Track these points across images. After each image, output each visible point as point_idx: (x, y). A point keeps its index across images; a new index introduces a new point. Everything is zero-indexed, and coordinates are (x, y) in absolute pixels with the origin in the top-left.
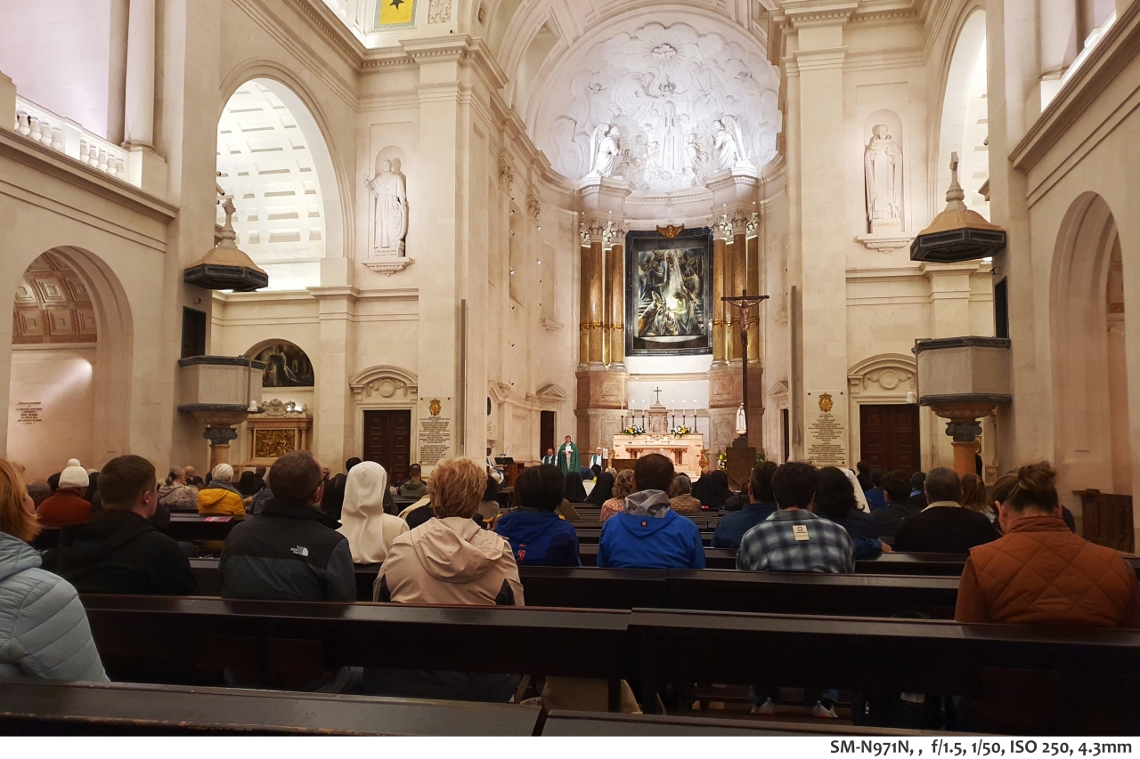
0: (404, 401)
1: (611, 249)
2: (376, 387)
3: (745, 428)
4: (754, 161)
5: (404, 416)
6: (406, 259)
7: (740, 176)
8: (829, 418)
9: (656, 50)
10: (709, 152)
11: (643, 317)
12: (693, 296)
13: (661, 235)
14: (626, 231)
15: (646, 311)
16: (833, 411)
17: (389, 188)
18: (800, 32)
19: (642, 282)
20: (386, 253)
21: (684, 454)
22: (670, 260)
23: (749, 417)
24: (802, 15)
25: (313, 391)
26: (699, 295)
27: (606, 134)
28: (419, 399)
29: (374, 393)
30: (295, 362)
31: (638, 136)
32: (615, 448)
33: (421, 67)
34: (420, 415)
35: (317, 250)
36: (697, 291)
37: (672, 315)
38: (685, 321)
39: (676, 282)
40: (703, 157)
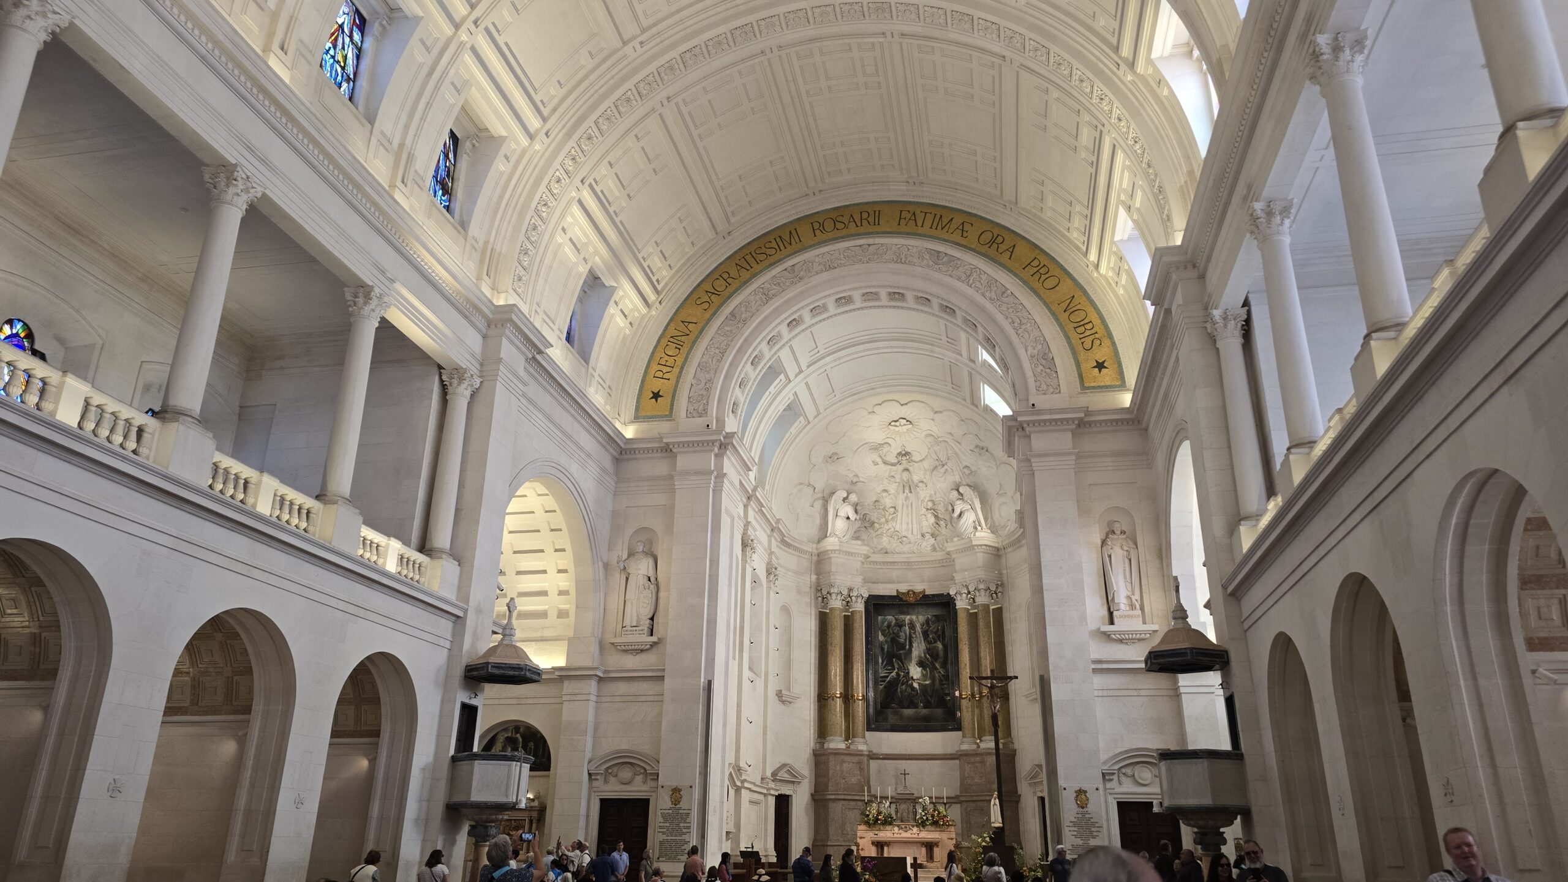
0: (643, 789)
1: (850, 614)
2: (614, 774)
3: (1000, 821)
4: (993, 530)
5: (641, 806)
6: (654, 639)
7: (981, 545)
8: (1087, 816)
9: (893, 424)
10: (947, 518)
11: (885, 687)
12: (937, 666)
13: (901, 599)
14: (866, 595)
15: (888, 679)
16: (1090, 808)
17: (642, 567)
18: (1032, 435)
19: (882, 649)
20: (634, 632)
21: (936, 850)
22: (912, 626)
23: (1004, 804)
24: (1034, 422)
25: (549, 776)
26: (944, 665)
27: (844, 500)
28: (660, 787)
29: (612, 779)
30: (531, 744)
31: (876, 501)
32: (859, 840)
33: (678, 455)
34: (661, 804)
35: (566, 627)
36: (941, 660)
37: (916, 685)
38: (930, 692)
39: (918, 649)
40: (942, 523)
